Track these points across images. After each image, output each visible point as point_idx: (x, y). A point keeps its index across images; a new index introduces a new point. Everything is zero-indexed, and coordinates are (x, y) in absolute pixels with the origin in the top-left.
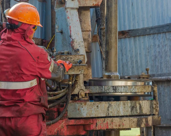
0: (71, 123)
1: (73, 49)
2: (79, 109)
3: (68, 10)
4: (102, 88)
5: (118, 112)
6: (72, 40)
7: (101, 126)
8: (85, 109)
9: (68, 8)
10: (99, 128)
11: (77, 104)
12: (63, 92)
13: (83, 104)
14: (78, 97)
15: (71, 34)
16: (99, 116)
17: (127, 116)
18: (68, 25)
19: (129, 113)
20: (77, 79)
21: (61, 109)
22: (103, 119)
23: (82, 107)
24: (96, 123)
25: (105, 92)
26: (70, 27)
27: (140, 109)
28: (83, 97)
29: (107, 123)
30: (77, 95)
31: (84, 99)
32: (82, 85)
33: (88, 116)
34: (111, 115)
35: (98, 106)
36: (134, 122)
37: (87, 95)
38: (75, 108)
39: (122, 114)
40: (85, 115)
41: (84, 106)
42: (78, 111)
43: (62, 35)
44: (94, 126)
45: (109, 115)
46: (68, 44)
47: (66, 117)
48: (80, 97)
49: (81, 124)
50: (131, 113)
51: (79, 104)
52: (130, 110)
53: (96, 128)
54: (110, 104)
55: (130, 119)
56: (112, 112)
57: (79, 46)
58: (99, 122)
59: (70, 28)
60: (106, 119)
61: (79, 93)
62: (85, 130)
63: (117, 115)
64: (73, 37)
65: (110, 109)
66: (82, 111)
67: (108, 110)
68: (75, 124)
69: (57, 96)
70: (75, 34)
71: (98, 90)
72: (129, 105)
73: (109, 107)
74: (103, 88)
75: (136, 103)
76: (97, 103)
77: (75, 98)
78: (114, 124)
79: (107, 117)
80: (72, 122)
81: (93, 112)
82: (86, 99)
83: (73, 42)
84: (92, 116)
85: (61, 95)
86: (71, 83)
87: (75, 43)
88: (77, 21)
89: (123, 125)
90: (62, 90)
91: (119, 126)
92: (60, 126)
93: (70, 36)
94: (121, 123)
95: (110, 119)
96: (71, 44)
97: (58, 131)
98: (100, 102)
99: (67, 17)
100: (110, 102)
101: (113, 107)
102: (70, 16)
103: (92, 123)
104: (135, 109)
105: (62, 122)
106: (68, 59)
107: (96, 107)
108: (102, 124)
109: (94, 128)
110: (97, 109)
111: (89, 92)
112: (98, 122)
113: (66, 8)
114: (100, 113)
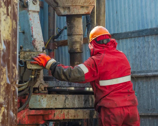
0: (31, 114)
1: (35, 47)
2: (39, 101)
3: (30, 12)
4: (58, 83)
5: (74, 104)
6: (34, 39)
7: (58, 116)
8: (45, 100)
9: (30, 11)
10: (56, 118)
11: (38, 96)
12: (26, 85)
13: (43, 96)
14: (38, 90)
15: (32, 34)
16: (57, 107)
17: (81, 108)
18: (30, 26)
19: (82, 106)
20: (38, 74)
21: (23, 100)
22: (61, 110)
23: (43, 99)
24: (54, 114)
25: (62, 86)
26: (32, 27)
27: (92, 103)
28: (43, 90)
29: (64, 114)
30: (38, 89)
31: (44, 92)
32: (42, 80)
33: (48, 107)
34: (67, 106)
35: (56, 99)
36: (87, 113)
37: (46, 89)
38: (36, 100)
39: (76, 106)
40: (44, 106)
41: (44, 98)
42: (38, 103)
43: (24, 35)
44: (52, 116)
45: (66, 107)
46: (30, 43)
47: (28, 108)
48: (40, 90)
49: (40, 114)
50: (84, 105)
51: (40, 96)
52: (83, 103)
53: (54, 118)
54: (67, 97)
55: (84, 111)
56: (68, 104)
57: (39, 45)
58: (57, 112)
59: (32, 29)
60: (63, 110)
61: (39, 87)
62: (44, 120)
63: (73, 107)
64: (35, 37)
65: (66, 101)
66: (43, 102)
67: (65, 102)
68: (35, 114)
69: (21, 88)
70: (36, 34)
71: (55, 84)
72: (83, 98)
73: (65, 100)
74: (60, 82)
75: (88, 97)
76: (56, 96)
77: (36, 91)
78: (70, 115)
79: (64, 108)
80: (33, 112)
81: (51, 104)
82: (45, 92)
83: (34, 41)
84: (51, 107)
85: (23, 88)
86: (33, 77)
87: (36, 42)
88: (38, 23)
89: (78, 116)
90: (25, 84)
91: (74, 116)
92: (22, 116)
93: (32, 36)
94: (76, 114)
95: (67, 110)
96: (32, 43)
97: (20, 120)
98: (58, 95)
99: (29, 18)
100: (67, 95)
101: (70, 99)
102: (32, 18)
103: (51, 114)
104: (88, 102)
105: (24, 112)
106: (31, 55)
107: (54, 99)
108: (59, 115)
109: (52, 118)
110: (56, 101)
111: (48, 86)
112: (55, 113)
113: (28, 11)
114: (58, 105)
